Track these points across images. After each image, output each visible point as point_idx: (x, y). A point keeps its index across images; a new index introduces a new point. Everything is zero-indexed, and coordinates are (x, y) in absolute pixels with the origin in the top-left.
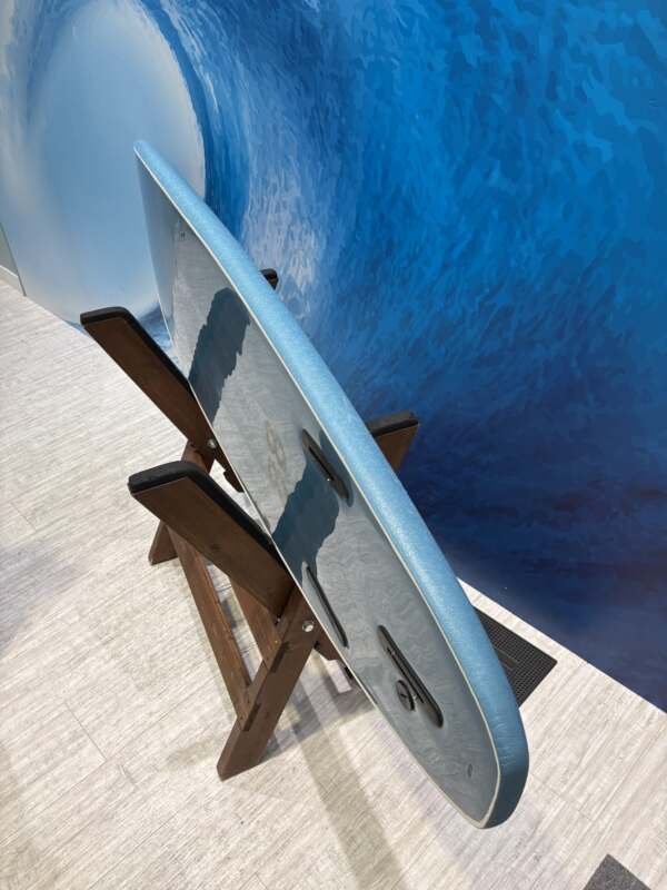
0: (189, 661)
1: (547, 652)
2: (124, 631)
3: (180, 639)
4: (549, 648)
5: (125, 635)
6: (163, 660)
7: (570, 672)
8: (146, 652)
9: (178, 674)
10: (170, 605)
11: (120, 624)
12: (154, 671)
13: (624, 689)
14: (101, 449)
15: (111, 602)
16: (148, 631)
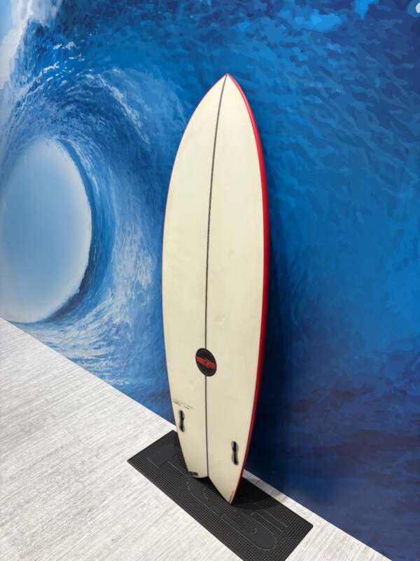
0: (59, 536)
1: (303, 517)
2: (16, 517)
3: (54, 521)
4: (305, 514)
5: (15, 520)
6: (41, 536)
7: (319, 530)
8: (30, 530)
9: (51, 545)
10: (51, 497)
11: (14, 512)
12: (33, 544)
13: (353, 539)
14: (17, 396)
15: (9, 496)
16: (34, 515)
